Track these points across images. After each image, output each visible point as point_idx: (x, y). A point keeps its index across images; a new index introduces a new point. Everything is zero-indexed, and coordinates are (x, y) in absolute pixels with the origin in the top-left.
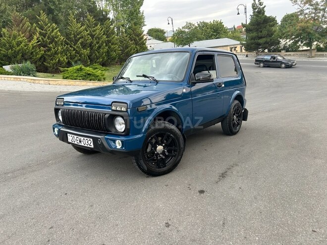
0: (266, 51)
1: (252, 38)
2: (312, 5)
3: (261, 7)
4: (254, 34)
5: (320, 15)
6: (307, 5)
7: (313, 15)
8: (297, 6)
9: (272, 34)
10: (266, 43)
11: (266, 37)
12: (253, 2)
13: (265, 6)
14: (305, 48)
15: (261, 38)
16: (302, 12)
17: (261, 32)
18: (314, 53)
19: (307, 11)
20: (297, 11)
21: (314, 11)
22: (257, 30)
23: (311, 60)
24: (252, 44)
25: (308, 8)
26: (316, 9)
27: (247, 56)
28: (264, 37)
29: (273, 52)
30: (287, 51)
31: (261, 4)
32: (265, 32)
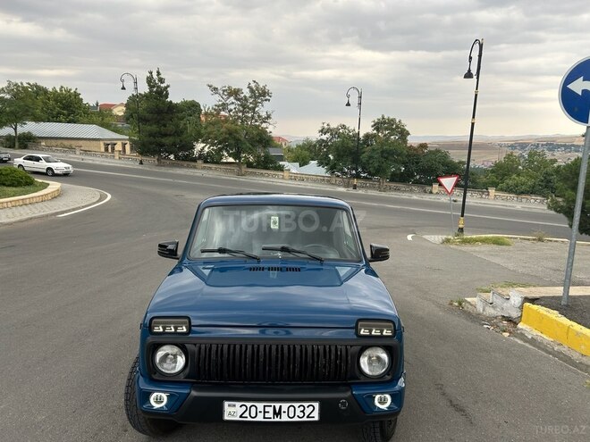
0: (172, 157)
1: (151, 135)
2: (238, 100)
3: (163, 85)
4: (154, 128)
5: (250, 115)
6: (232, 98)
7: (240, 114)
8: (217, 97)
9: (182, 132)
10: (174, 144)
11: (173, 135)
12: (149, 75)
13: (168, 86)
14: (231, 160)
15: (165, 135)
16: (224, 106)
17: (165, 126)
18: (244, 169)
19: (232, 107)
20: (217, 103)
21: (241, 109)
22: (157, 122)
23: (242, 179)
24: (151, 143)
25: (233, 103)
26: (244, 106)
27: (141, 163)
28: (170, 135)
29: (183, 160)
30: (206, 162)
31: (162, 81)
32: (170, 128)
